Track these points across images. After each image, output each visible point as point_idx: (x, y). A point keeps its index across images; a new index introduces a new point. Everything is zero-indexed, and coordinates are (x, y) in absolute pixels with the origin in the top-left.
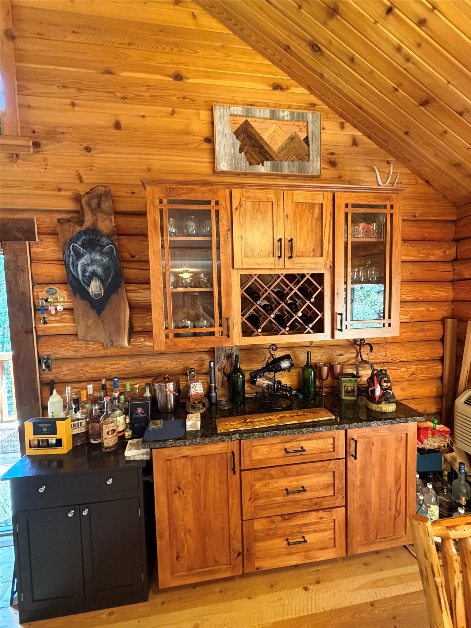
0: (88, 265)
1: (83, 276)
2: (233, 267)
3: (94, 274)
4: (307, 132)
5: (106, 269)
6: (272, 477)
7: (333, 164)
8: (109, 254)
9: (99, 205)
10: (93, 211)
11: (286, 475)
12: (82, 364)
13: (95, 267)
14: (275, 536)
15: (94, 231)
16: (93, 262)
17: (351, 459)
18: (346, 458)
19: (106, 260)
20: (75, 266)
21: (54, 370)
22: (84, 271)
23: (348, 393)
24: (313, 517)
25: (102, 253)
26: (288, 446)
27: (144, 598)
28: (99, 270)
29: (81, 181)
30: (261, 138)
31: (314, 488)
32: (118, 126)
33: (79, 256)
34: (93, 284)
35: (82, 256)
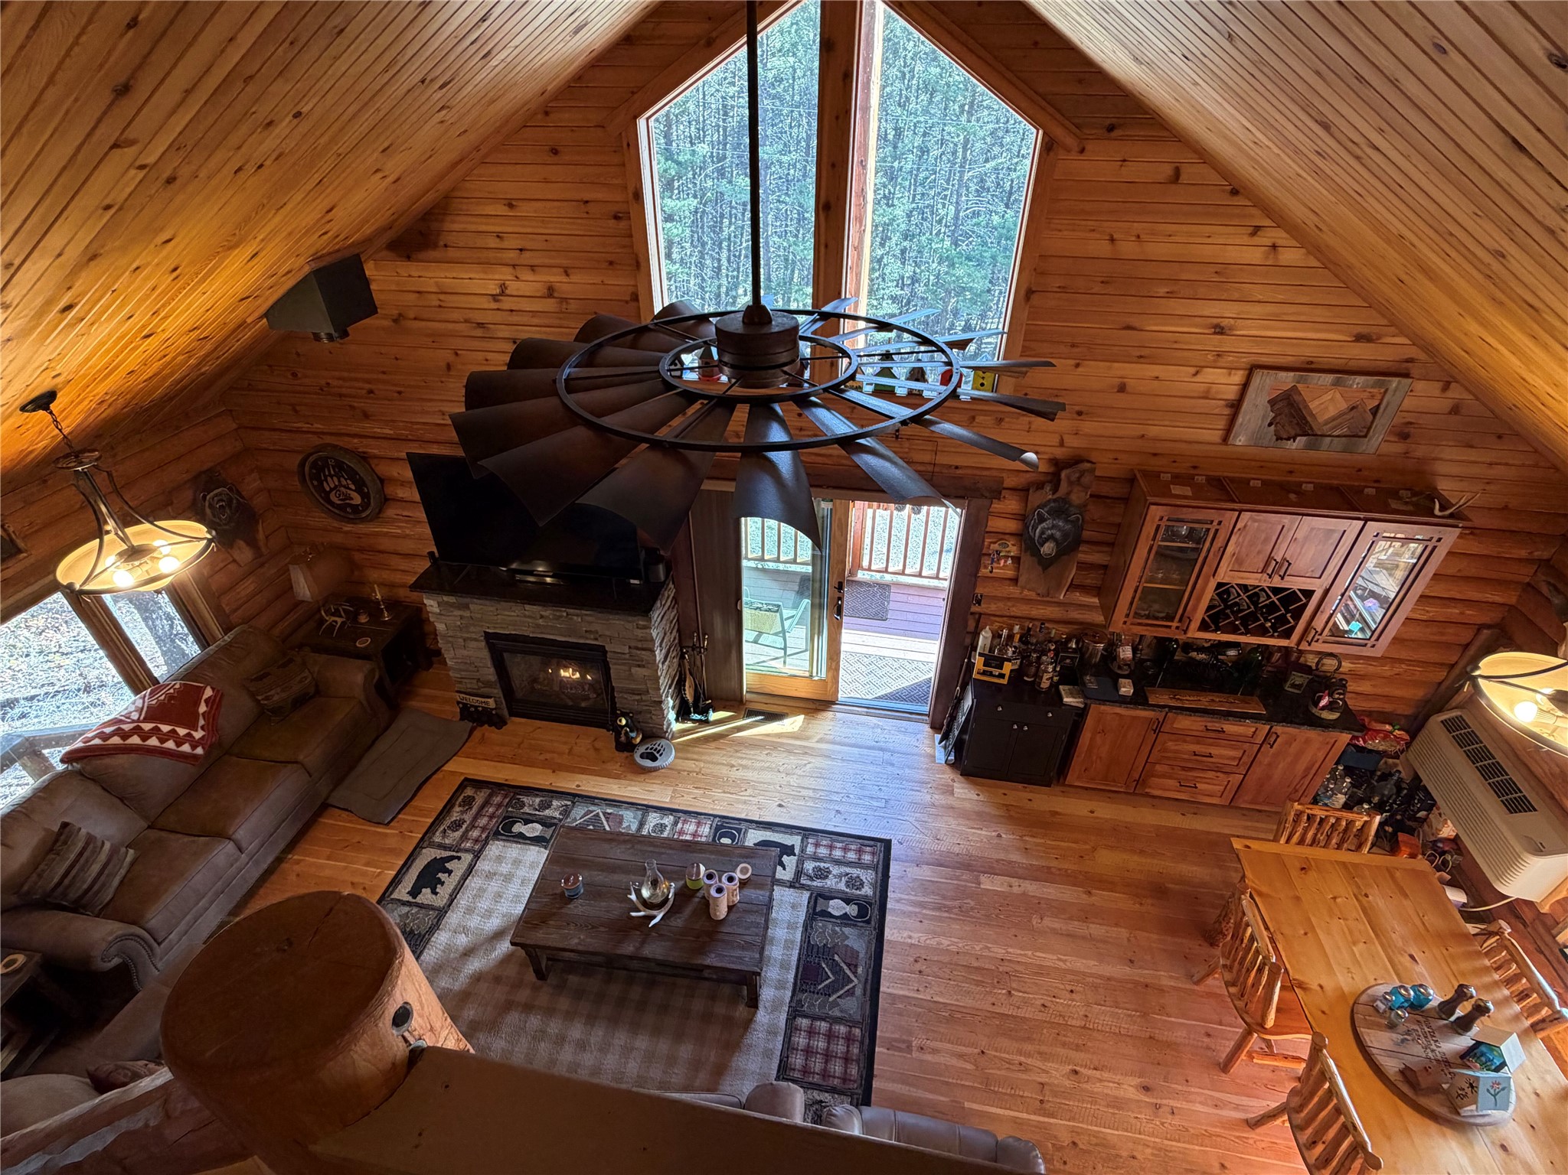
0: (1048, 529)
1: (1040, 537)
2: (1214, 575)
3: (1051, 537)
4: (1382, 400)
5: (1065, 535)
6: (1185, 741)
7: (1404, 436)
8: (1074, 522)
9: (1079, 478)
10: (1070, 483)
11: (1198, 743)
12: (1009, 604)
13: (1054, 531)
14: (1170, 778)
15: (1065, 500)
16: (1053, 527)
17: (1266, 747)
18: (1261, 745)
19: (1068, 527)
20: (1035, 528)
21: (983, 605)
22: (1042, 533)
23: (1293, 686)
24: (1211, 774)
25: (1067, 521)
26: (1209, 724)
27: (1049, 785)
28: (1058, 534)
29: (1062, 444)
30: (1307, 407)
31: (1221, 756)
32: (1122, 388)
33: (1042, 520)
34: (1046, 545)
35: (1045, 520)
